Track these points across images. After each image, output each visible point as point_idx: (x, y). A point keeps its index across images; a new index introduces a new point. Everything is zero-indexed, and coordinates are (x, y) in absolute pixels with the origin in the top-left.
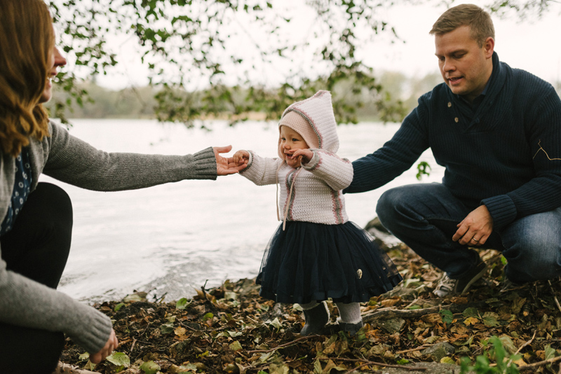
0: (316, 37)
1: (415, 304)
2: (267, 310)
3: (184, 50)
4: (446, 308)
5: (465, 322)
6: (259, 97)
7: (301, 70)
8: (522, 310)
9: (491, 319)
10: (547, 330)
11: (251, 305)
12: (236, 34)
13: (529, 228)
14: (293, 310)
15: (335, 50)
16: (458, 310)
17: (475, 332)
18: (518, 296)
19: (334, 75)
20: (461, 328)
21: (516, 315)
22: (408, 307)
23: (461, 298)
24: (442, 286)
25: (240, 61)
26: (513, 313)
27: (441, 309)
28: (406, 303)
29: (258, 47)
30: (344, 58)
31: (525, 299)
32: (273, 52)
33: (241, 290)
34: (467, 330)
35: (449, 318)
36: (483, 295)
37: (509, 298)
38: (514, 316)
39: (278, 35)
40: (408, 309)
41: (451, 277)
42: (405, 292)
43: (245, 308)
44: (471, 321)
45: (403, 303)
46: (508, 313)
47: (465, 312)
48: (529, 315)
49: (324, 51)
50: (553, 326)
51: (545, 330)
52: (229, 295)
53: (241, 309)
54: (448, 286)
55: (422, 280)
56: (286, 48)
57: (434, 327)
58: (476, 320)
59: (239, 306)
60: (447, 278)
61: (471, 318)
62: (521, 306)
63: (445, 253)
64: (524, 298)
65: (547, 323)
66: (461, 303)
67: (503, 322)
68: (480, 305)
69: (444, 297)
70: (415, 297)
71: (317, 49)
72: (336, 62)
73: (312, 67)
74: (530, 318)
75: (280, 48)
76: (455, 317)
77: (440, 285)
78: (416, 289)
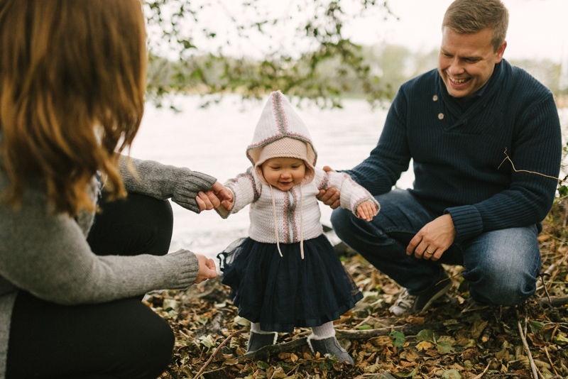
0: (300, 10)
1: (366, 323)
2: (204, 323)
3: (152, 21)
4: (399, 330)
5: (417, 347)
6: (235, 76)
7: (282, 47)
8: (481, 336)
9: (446, 345)
10: (503, 360)
11: (189, 317)
12: (209, 5)
13: (493, 249)
14: (234, 324)
15: (320, 26)
16: (411, 332)
17: (425, 358)
18: (480, 318)
19: (318, 54)
20: (411, 353)
21: (475, 339)
22: (357, 326)
23: (417, 318)
24: (401, 302)
25: (213, 35)
26: (471, 338)
27: (392, 330)
28: (358, 320)
29: (234, 20)
30: (329, 34)
31: (486, 323)
32: (252, 26)
33: (184, 297)
34: (417, 357)
35: (400, 341)
36: (443, 315)
37: (469, 320)
38: (472, 341)
39: (256, 8)
40: (357, 329)
41: (411, 293)
42: (359, 307)
43: (182, 319)
44: (423, 345)
45: (354, 321)
46: (466, 337)
47: (419, 334)
48: (488, 341)
49: (308, 27)
50: (511, 356)
51: (501, 360)
52: (169, 302)
53: (177, 321)
54: (407, 303)
55: (382, 292)
56: (266, 22)
57: (381, 351)
58: (429, 345)
59: (175, 318)
60: (407, 294)
61: (424, 342)
62: (481, 330)
63: (405, 269)
64: (485, 320)
65: (505, 352)
66: (417, 324)
67: (459, 348)
68: (437, 327)
69: (400, 316)
70: (370, 313)
71: (301, 23)
72: (321, 39)
73: (294, 44)
74: (489, 344)
75: (259, 22)
76: (407, 340)
77: (399, 301)
78: (372, 305)
